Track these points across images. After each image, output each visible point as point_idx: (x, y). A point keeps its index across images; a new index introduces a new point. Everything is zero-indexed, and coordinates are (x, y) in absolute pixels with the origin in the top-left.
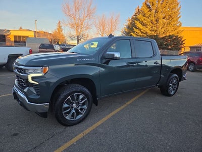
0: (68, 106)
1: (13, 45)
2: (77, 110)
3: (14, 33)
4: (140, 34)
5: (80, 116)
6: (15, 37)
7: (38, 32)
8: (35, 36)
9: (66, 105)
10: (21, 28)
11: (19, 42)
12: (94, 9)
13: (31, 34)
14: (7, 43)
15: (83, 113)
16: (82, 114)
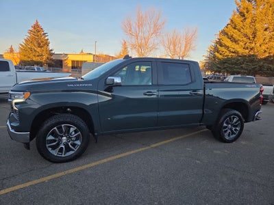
0: (53, 138)
1: (70, 71)
2: (67, 145)
3: (71, 58)
4: (228, 53)
5: (71, 153)
6: (73, 62)
7: (97, 56)
8: (94, 60)
9: (51, 138)
10: (82, 52)
11: (77, 68)
12: (163, 24)
13: (90, 59)
14: (65, 69)
15: (76, 150)
16: (73, 150)
